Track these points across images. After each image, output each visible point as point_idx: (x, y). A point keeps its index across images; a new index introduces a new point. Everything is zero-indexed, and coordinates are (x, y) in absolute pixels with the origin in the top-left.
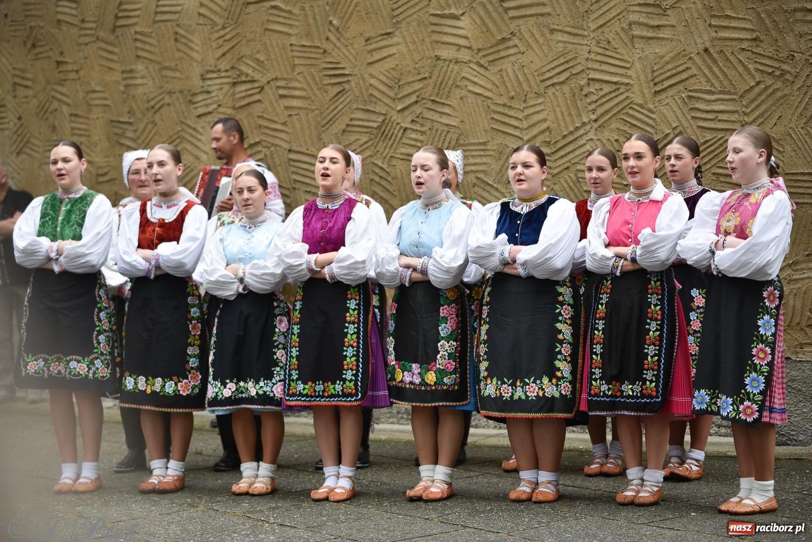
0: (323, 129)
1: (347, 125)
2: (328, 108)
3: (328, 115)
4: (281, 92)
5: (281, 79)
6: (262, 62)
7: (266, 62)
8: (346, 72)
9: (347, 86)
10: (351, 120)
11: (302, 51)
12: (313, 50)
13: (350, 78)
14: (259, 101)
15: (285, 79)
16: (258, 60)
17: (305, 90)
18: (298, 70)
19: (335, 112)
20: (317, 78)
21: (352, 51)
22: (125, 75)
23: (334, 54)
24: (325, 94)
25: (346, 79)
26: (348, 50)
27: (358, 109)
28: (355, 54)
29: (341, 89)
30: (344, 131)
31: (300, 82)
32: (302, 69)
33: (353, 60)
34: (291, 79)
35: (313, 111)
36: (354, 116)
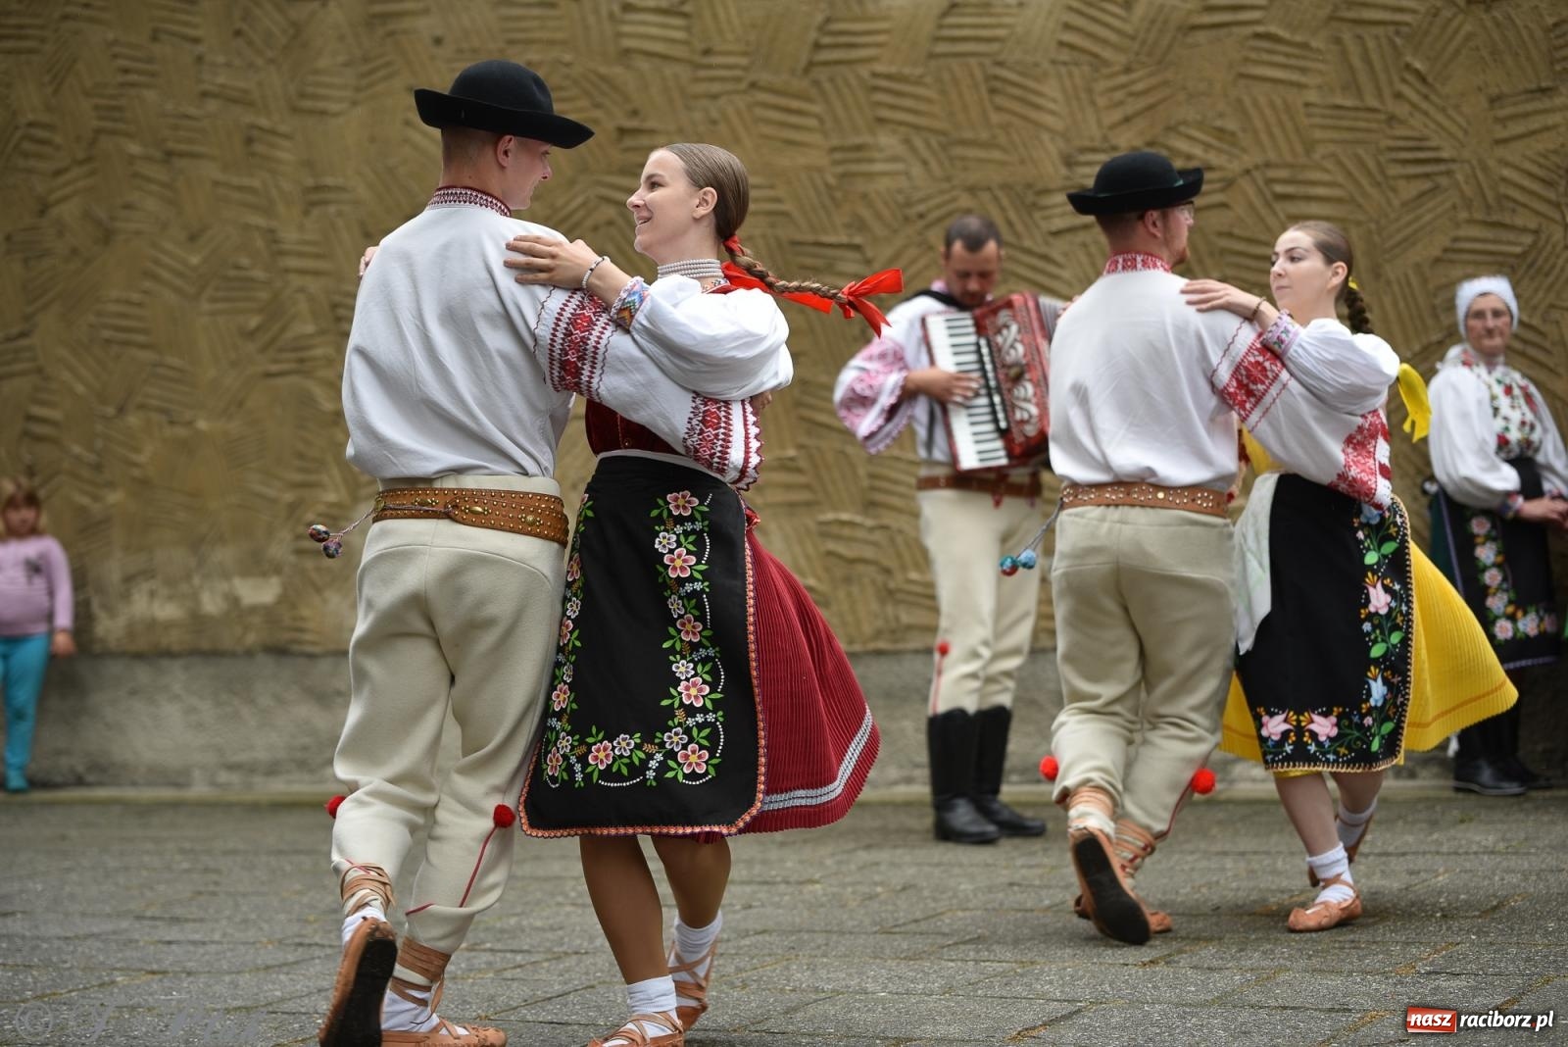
0: (1387, 256)
1: (1446, 250)
2: (1397, 220)
3: (1399, 230)
4: (1279, 189)
5: (1277, 166)
6: (1233, 134)
7: (1240, 135)
8: (1445, 155)
9: (1444, 181)
10: (1456, 239)
11: (1331, 117)
12: (1362, 114)
13: (1454, 167)
14: (1224, 205)
15: (1291, 166)
16: (1221, 130)
17: (1340, 186)
18: (1320, 151)
19: (1415, 226)
20: (1371, 164)
21: (1460, 119)
22: (838, 156)
23: (1412, 122)
24: (1391, 195)
25: (1442, 167)
26: (1449, 117)
27: (1471, 222)
28: (1464, 124)
29: (1427, 185)
30: (1437, 261)
31: (1326, 171)
32: (1332, 148)
33: (1460, 135)
34: (1304, 167)
35: (1359, 223)
36: (1462, 233)
